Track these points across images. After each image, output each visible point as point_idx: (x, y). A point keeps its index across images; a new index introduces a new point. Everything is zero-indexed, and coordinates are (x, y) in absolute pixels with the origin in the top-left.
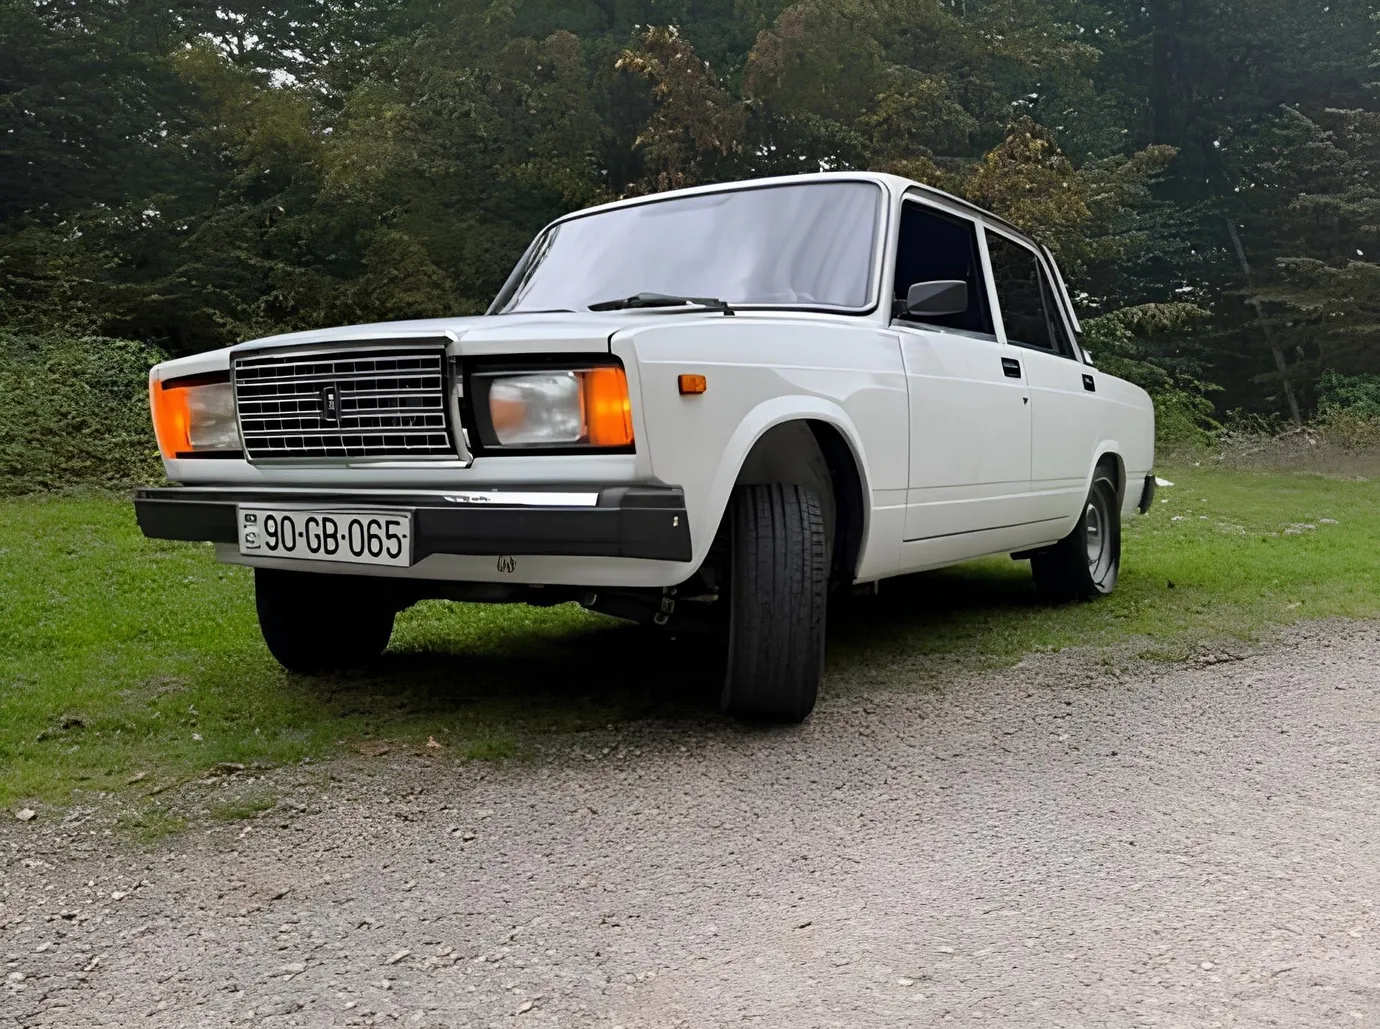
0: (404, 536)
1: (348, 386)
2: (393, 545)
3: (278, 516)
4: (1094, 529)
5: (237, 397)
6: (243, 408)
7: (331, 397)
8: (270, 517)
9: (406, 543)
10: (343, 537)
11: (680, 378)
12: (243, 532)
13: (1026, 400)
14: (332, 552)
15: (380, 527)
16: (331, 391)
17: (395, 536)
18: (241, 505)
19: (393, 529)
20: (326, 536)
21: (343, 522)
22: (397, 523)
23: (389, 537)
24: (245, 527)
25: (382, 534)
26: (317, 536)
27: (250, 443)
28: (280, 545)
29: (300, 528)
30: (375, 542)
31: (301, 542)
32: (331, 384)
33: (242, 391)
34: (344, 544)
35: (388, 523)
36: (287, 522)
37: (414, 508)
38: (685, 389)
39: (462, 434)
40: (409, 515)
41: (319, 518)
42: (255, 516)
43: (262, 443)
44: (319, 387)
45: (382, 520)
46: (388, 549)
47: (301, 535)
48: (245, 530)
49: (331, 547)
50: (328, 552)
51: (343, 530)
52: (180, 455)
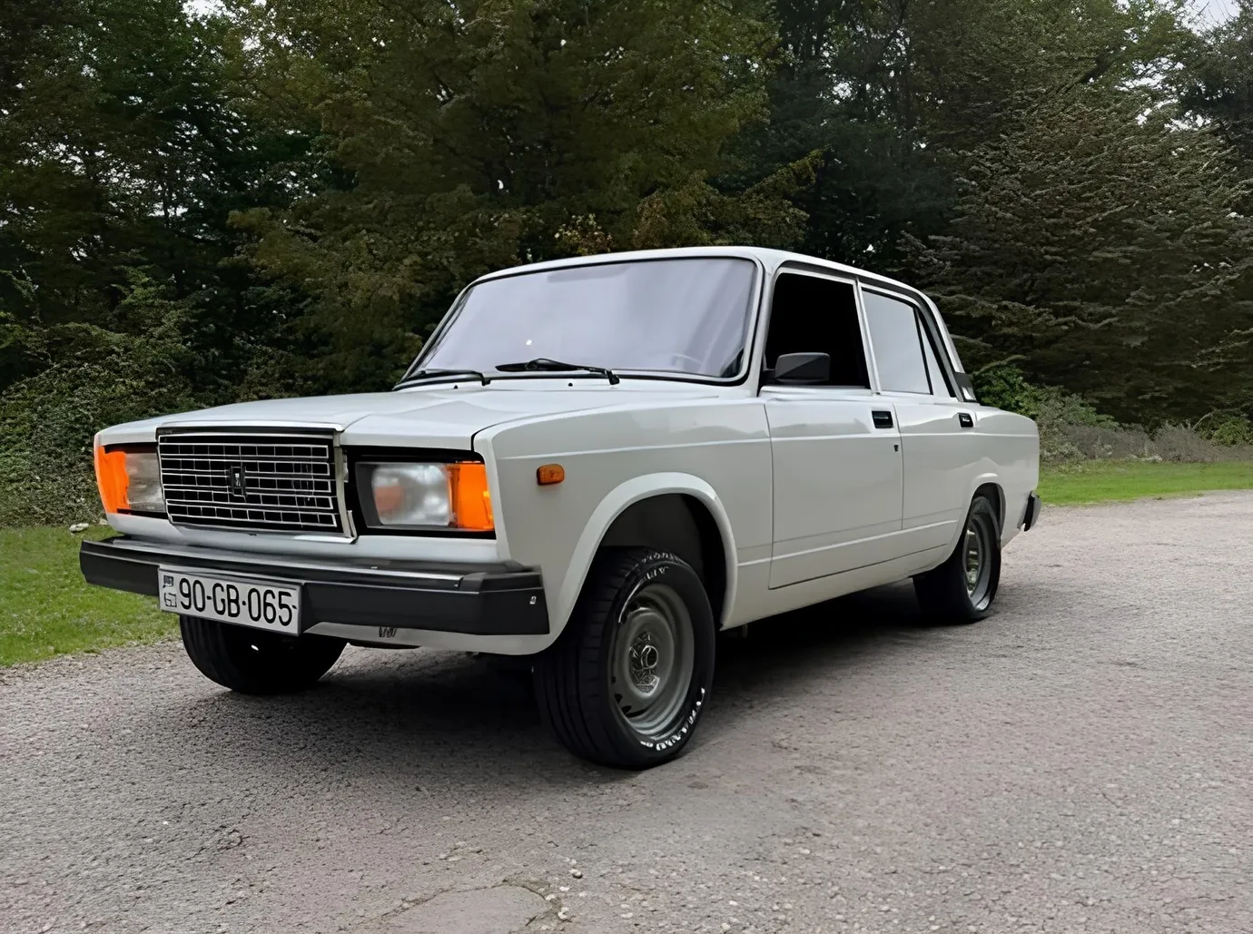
0: (294, 607)
1: (252, 467)
2: (284, 613)
3: (192, 580)
4: (975, 553)
5: (162, 469)
6: (166, 480)
7: (237, 475)
8: (184, 580)
9: (295, 613)
10: (244, 603)
11: (538, 472)
12: (162, 591)
13: (896, 447)
14: (236, 615)
15: (274, 597)
16: (238, 471)
17: (286, 606)
18: (162, 566)
19: (285, 600)
20: (230, 601)
21: (244, 589)
22: (288, 595)
23: (282, 606)
24: (164, 586)
25: (275, 603)
26: (223, 601)
27: (171, 509)
28: (193, 606)
29: (209, 592)
30: (269, 610)
31: (209, 603)
32: (238, 464)
33: (165, 464)
34: (244, 609)
35: (281, 594)
36: (198, 585)
37: (303, 582)
38: (543, 481)
39: (347, 516)
40: (298, 588)
41: (224, 584)
42: (172, 578)
43: (183, 510)
44: (227, 465)
45: (276, 591)
46: (280, 618)
47: (209, 598)
48: (165, 590)
49: (234, 611)
50: (231, 615)
51: (243, 597)
52: (121, 511)
